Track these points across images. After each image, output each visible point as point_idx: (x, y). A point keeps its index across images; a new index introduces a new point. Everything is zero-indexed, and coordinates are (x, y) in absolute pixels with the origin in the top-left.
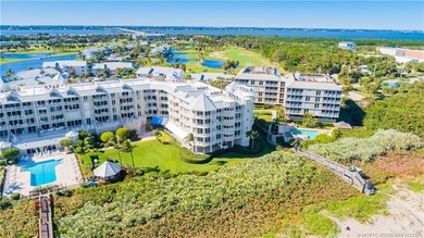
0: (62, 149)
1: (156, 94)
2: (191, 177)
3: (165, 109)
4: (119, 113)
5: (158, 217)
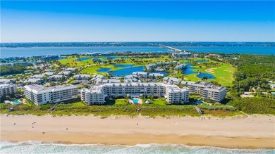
0: (139, 98)
4: (153, 91)
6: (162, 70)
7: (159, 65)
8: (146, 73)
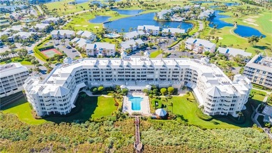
0: (144, 92)
1: (192, 72)
2: (197, 129)
3: (195, 77)
4: (171, 78)
5: (177, 145)
6: (180, 19)
7: (176, 12)
8: (157, 28)
